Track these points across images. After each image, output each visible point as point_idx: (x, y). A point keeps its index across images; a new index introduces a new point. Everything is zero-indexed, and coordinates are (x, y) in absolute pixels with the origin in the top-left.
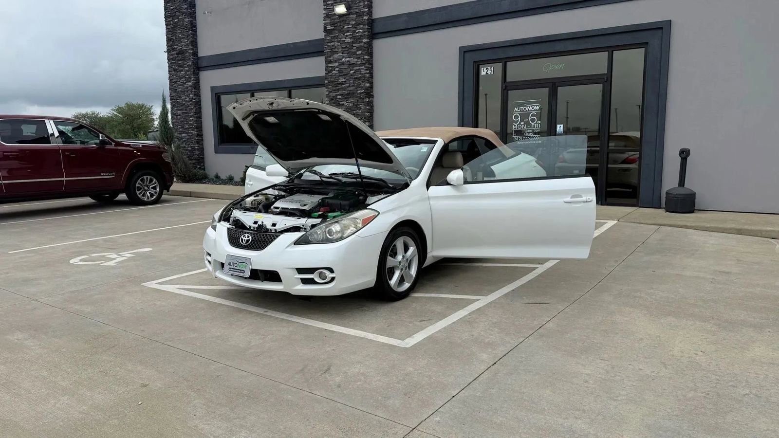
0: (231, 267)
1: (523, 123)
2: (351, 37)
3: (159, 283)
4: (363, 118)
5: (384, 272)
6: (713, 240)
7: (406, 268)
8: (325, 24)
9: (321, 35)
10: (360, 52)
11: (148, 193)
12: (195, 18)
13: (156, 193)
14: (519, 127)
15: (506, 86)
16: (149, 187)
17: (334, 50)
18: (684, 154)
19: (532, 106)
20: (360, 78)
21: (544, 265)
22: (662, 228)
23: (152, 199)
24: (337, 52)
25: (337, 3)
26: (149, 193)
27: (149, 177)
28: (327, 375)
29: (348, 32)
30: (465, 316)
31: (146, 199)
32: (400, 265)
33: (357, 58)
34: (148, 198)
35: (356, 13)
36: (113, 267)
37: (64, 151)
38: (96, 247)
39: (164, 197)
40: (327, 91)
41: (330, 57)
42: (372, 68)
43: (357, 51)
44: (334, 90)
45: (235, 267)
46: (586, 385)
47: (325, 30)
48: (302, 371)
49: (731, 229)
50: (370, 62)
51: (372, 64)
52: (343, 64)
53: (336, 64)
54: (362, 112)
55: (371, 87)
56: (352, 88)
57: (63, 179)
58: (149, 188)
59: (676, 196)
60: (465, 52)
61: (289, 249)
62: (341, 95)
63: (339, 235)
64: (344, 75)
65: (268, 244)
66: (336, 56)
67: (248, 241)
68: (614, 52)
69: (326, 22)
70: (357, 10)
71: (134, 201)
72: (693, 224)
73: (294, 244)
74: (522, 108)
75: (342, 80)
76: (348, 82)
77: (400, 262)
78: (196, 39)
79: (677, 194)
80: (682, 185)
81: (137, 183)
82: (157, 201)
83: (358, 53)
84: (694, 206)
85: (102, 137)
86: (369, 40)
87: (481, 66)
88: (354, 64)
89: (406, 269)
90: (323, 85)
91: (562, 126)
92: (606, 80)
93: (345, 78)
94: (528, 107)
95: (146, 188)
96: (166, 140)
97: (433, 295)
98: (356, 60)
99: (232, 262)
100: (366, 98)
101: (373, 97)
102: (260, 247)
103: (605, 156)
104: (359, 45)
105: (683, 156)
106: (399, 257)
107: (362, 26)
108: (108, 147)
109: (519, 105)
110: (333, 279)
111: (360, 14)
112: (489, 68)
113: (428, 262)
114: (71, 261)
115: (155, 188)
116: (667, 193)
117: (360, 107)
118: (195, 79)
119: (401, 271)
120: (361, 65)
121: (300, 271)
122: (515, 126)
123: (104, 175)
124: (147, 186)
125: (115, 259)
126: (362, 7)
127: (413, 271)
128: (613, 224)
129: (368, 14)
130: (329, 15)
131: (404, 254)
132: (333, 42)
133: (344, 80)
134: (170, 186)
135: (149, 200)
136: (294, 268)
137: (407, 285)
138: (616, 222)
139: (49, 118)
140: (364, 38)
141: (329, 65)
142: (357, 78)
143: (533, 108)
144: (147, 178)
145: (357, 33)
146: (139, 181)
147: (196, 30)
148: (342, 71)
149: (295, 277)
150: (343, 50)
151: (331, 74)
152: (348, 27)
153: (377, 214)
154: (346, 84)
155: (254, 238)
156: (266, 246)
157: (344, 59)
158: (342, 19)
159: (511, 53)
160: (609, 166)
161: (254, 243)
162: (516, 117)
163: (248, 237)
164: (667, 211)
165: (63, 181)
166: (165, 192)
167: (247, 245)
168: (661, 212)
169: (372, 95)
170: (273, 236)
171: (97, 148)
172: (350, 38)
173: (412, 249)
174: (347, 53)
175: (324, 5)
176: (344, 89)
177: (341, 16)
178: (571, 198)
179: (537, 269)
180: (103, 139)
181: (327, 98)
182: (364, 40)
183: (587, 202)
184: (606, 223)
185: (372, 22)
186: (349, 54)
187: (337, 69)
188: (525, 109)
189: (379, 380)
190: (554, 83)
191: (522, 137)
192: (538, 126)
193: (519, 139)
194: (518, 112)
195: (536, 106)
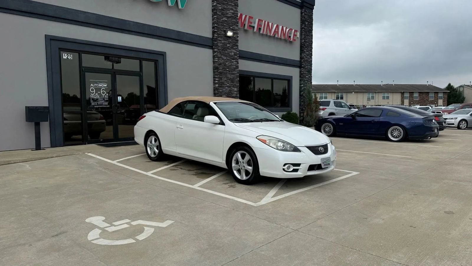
14: (95, 96)
15: (84, 69)
19: (102, 84)
60: (49, 39)
68: (143, 61)
74: (96, 84)
87: (62, 52)
91: (121, 97)
92: (140, 75)
94: (100, 85)
109: (93, 83)
112: (69, 55)
122: (92, 95)
143: (103, 85)
162: (92, 90)
188: (98, 85)
190: (114, 72)
191: (97, 103)
192: (107, 97)
193: (95, 104)
194: (93, 87)
195: (105, 84)
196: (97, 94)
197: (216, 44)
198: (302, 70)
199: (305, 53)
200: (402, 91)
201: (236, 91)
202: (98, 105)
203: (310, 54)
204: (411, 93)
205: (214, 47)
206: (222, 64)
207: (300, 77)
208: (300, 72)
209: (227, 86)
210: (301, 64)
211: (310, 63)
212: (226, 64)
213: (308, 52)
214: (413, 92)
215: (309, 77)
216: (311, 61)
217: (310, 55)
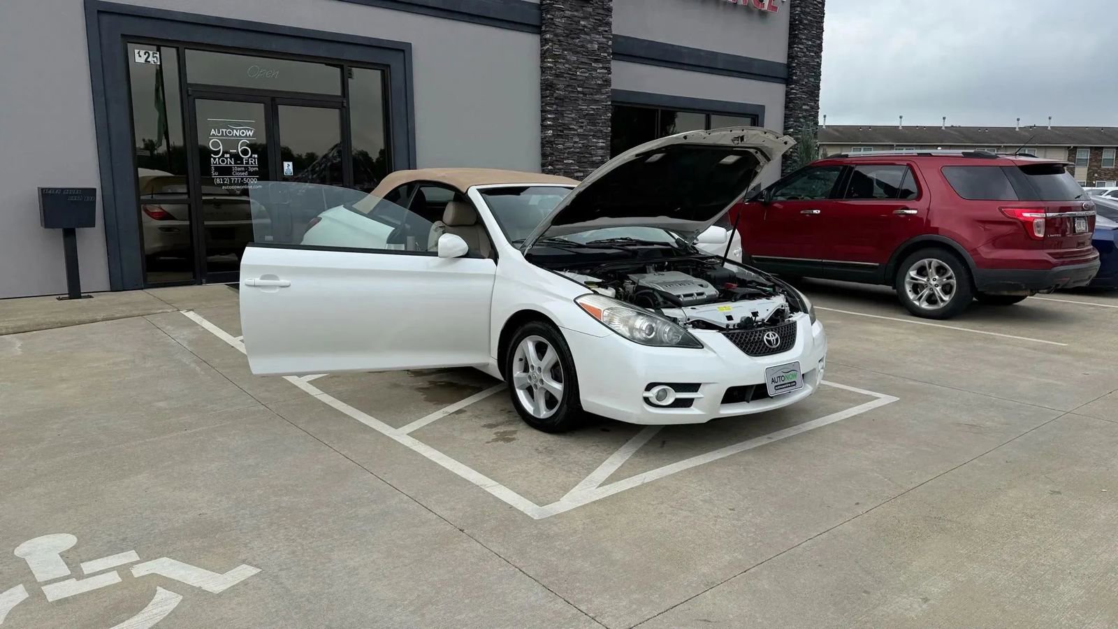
0: (776, 384)
1: (228, 156)
14: (223, 161)
15: (187, 91)
19: (240, 130)
45: (783, 383)
60: (98, 11)
65: (795, 335)
74: (224, 130)
87: (134, 45)
91: (291, 164)
92: (342, 106)
94: (235, 131)
99: (776, 376)
109: (218, 128)
112: (151, 53)
122: (214, 159)
143: (243, 133)
156: (795, 338)
162: (217, 145)
170: (793, 325)
188: (230, 133)
190: (273, 99)
191: (230, 178)
192: (255, 162)
193: (224, 181)
194: (217, 136)
195: (248, 130)
197: (549, 18)
198: (792, 89)
199: (802, 44)
200: (1072, 145)
201: (602, 148)
202: (231, 184)
203: (814, 46)
204: (1097, 151)
205: (543, 28)
206: (565, 75)
207: (786, 107)
208: (788, 93)
209: (578, 135)
210: (789, 72)
211: (815, 71)
212: (576, 75)
213: (811, 40)
214: (1102, 148)
215: (812, 108)
216: (819, 65)
217: (815, 49)
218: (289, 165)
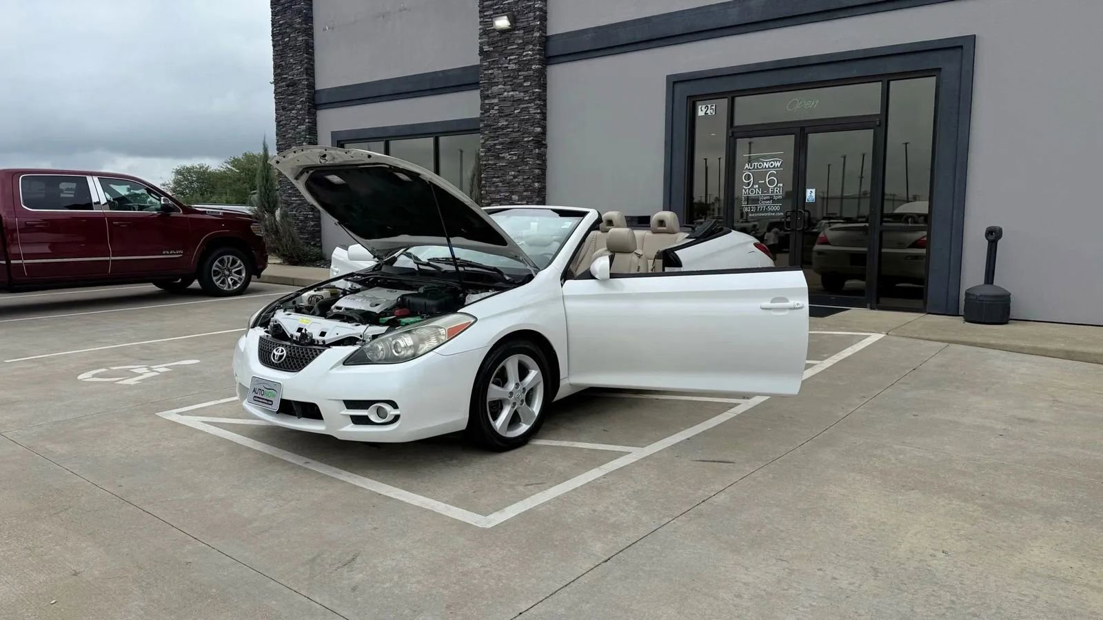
0: (256, 395)
2: (516, 61)
3: (181, 414)
4: (531, 177)
5: (482, 408)
6: (1024, 368)
7: (522, 401)
8: (481, 43)
9: (475, 60)
10: (528, 84)
11: (229, 279)
12: (311, 36)
13: (240, 279)
14: (752, 192)
15: (733, 133)
16: (232, 271)
17: (493, 81)
18: (994, 235)
19: (770, 161)
20: (528, 119)
21: (750, 401)
22: (953, 346)
23: (235, 288)
24: (497, 84)
25: (497, 13)
26: (232, 279)
27: (231, 257)
28: (345, 569)
29: (512, 54)
30: (598, 479)
31: (226, 288)
32: (510, 397)
33: (524, 92)
34: (229, 287)
35: (524, 28)
36: (130, 387)
37: (112, 219)
38: (127, 356)
39: (252, 284)
40: (483, 138)
41: (488, 90)
42: (545, 105)
43: (524, 82)
44: (492, 137)
45: (260, 396)
46: (737, 601)
47: (482, 52)
48: (313, 560)
49: (1057, 351)
50: (542, 99)
51: (545, 101)
52: (504, 100)
53: (496, 101)
54: (530, 169)
55: (544, 133)
56: (516, 134)
57: (108, 258)
58: (230, 272)
59: (981, 298)
60: (674, 82)
61: (334, 371)
62: (502, 144)
63: (410, 352)
64: (506, 116)
65: (307, 363)
66: (495, 89)
67: (281, 357)
68: (892, 83)
69: (482, 40)
70: (525, 24)
71: (211, 291)
72: (1001, 342)
73: (344, 364)
74: (756, 164)
75: (503, 123)
76: (511, 126)
77: (511, 393)
78: (313, 65)
79: (980, 296)
80: (990, 281)
81: (214, 265)
82: (242, 291)
83: (525, 84)
84: (1008, 313)
85: (164, 200)
86: (540, 67)
87: (698, 103)
88: (520, 101)
89: (521, 404)
90: (476, 130)
91: (814, 190)
92: (879, 125)
93: (507, 120)
94: (765, 163)
95: (227, 273)
96: (267, 205)
97: (565, 444)
98: (522, 94)
99: (258, 387)
100: (535, 149)
101: (546, 148)
102: (296, 367)
103: (877, 237)
104: (526, 73)
105: (992, 238)
106: (511, 386)
107: (531, 47)
108: (174, 214)
109: (751, 162)
110: (397, 418)
111: (528, 30)
112: (709, 106)
113: (562, 393)
114: (80, 377)
115: (239, 272)
116: (967, 294)
117: (527, 161)
118: (310, 121)
119: (513, 407)
120: (529, 102)
121: (350, 404)
122: (745, 190)
123: (166, 254)
124: (228, 270)
125: (141, 374)
126: (533, 19)
127: (536, 408)
128: (877, 339)
129: (540, 29)
130: (487, 31)
131: (518, 381)
132: (492, 69)
133: (505, 123)
134: (263, 269)
135: (231, 289)
136: (340, 400)
137: (524, 428)
138: (881, 336)
139: (92, 174)
140: (534, 64)
141: (487, 102)
142: (523, 120)
143: (772, 165)
144: (228, 259)
145: (524, 56)
146: (216, 263)
147: (313, 52)
148: (503, 110)
149: (343, 412)
150: (506, 80)
151: (488, 114)
152: (513, 47)
153: (473, 320)
154: (509, 128)
155: (289, 353)
156: (304, 366)
157: (506, 94)
158: (505, 36)
159: (740, 84)
160: (883, 250)
161: (289, 360)
162: (748, 177)
163: (282, 351)
164: (967, 321)
165: (109, 261)
166: (254, 277)
167: (280, 364)
168: (958, 321)
169: (546, 145)
170: (316, 351)
171: (159, 216)
172: (515, 63)
173: (534, 374)
174: (511, 85)
175: (480, 17)
176: (506, 135)
177: (503, 32)
178: (772, 302)
179: (737, 407)
180: (166, 203)
181: (483, 147)
182: (533, 67)
183: (795, 308)
184: (868, 336)
185: (545, 41)
186: (513, 87)
187: (496, 108)
188: (760, 165)
189: (419, 582)
190: (802, 129)
191: (756, 207)
192: (779, 191)
193: (751, 209)
194: (750, 169)
195: (777, 161)
196: (757, 186)
202: (756, 212)
218: (811, 192)
